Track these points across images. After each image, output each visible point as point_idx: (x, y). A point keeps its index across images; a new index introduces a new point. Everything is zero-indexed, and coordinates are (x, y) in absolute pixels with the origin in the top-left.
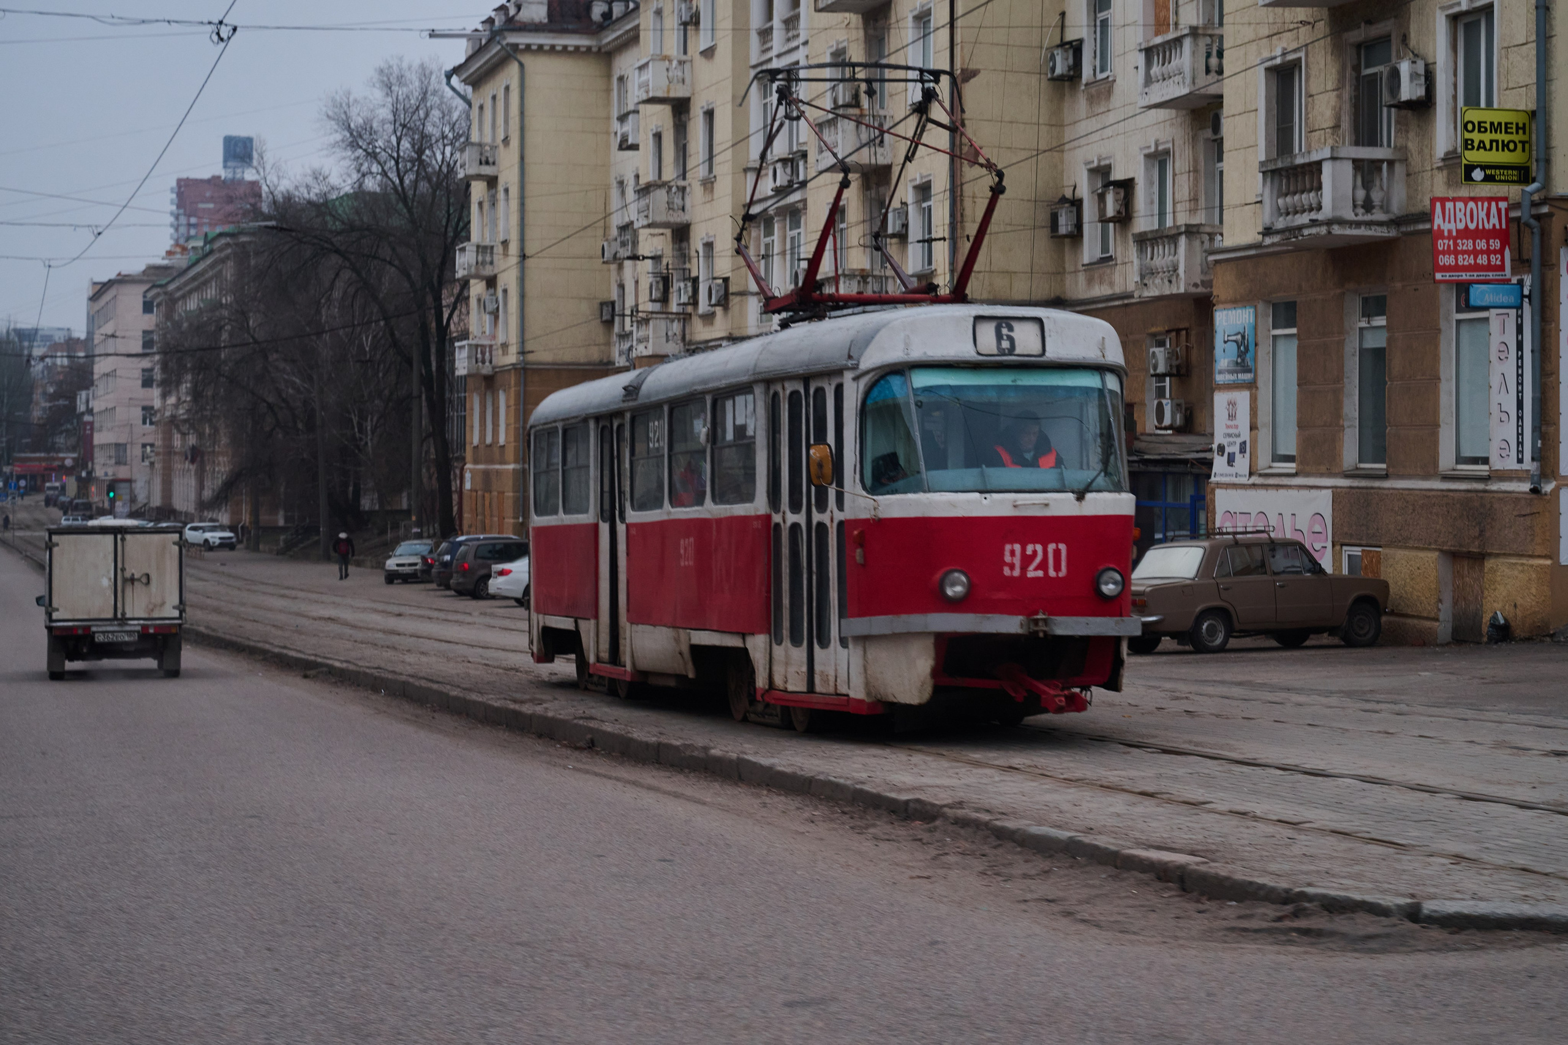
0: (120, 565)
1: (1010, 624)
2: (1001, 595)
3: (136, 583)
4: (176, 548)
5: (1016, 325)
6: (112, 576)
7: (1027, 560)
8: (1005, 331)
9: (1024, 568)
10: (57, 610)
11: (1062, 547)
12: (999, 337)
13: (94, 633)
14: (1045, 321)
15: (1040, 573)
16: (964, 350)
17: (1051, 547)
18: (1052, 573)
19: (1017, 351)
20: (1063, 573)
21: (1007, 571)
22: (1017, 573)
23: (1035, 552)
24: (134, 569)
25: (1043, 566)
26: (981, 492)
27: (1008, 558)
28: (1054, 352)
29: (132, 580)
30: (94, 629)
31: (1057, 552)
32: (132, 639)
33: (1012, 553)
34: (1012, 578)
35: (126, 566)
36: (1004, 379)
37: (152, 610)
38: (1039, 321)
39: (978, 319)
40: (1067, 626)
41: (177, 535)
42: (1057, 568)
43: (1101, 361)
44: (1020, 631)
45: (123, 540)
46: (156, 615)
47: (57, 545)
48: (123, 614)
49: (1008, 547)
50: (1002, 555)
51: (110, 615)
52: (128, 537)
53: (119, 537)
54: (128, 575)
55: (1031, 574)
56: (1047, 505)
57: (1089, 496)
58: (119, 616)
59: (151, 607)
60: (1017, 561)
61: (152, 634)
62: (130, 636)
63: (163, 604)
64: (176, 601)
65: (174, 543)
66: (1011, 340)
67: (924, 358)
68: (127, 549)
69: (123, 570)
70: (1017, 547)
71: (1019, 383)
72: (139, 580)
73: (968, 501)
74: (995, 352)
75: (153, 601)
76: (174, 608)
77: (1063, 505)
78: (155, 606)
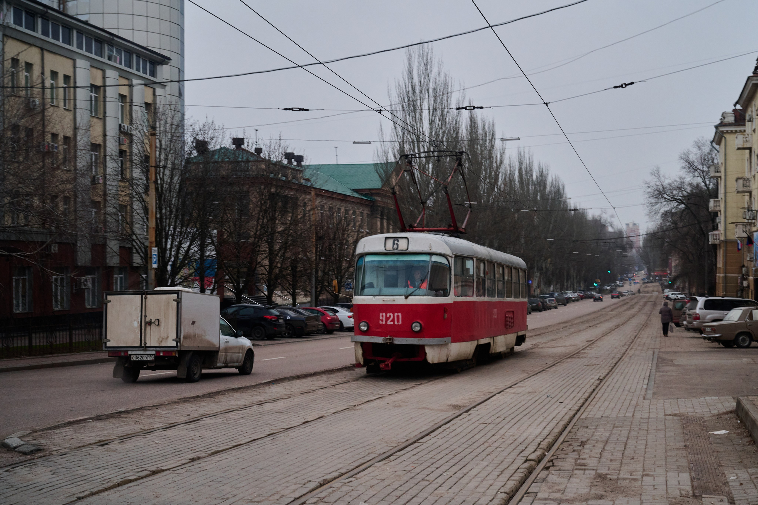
0: (143, 314)
1: (379, 340)
2: (379, 330)
3: (152, 325)
4: (175, 303)
5: (400, 240)
6: (140, 321)
7: (387, 319)
8: (396, 242)
9: (386, 321)
10: (109, 341)
11: (400, 314)
12: (394, 244)
13: (130, 355)
14: (409, 239)
15: (392, 323)
16: (381, 249)
17: (396, 314)
18: (396, 323)
19: (399, 249)
20: (400, 323)
21: (381, 322)
22: (384, 323)
23: (390, 316)
24: (151, 316)
25: (393, 320)
26: (373, 296)
27: (381, 318)
28: (411, 249)
29: (150, 323)
30: (130, 353)
31: (398, 316)
32: (151, 359)
33: (382, 316)
34: (382, 324)
35: (147, 315)
36: (394, 258)
37: (161, 342)
38: (407, 238)
39: (387, 238)
40: (398, 341)
41: (176, 295)
42: (398, 321)
43: (430, 251)
44: (382, 342)
45: (146, 298)
46: (163, 344)
47: (110, 301)
48: (145, 344)
49: (381, 314)
50: (379, 317)
51: (138, 344)
52: (148, 296)
53: (144, 296)
54: (148, 319)
55: (389, 323)
56: (394, 300)
57: (410, 297)
58: (143, 345)
59: (160, 339)
60: (384, 319)
61: (161, 356)
62: (150, 357)
63: (167, 338)
64: (175, 336)
65: (174, 300)
66: (397, 245)
67: (369, 252)
68: (148, 304)
69: (146, 316)
70: (384, 314)
71: (399, 259)
72: (154, 323)
73: (368, 299)
74: (391, 249)
75: (162, 336)
76: (173, 340)
77: (400, 300)
78: (163, 339)
